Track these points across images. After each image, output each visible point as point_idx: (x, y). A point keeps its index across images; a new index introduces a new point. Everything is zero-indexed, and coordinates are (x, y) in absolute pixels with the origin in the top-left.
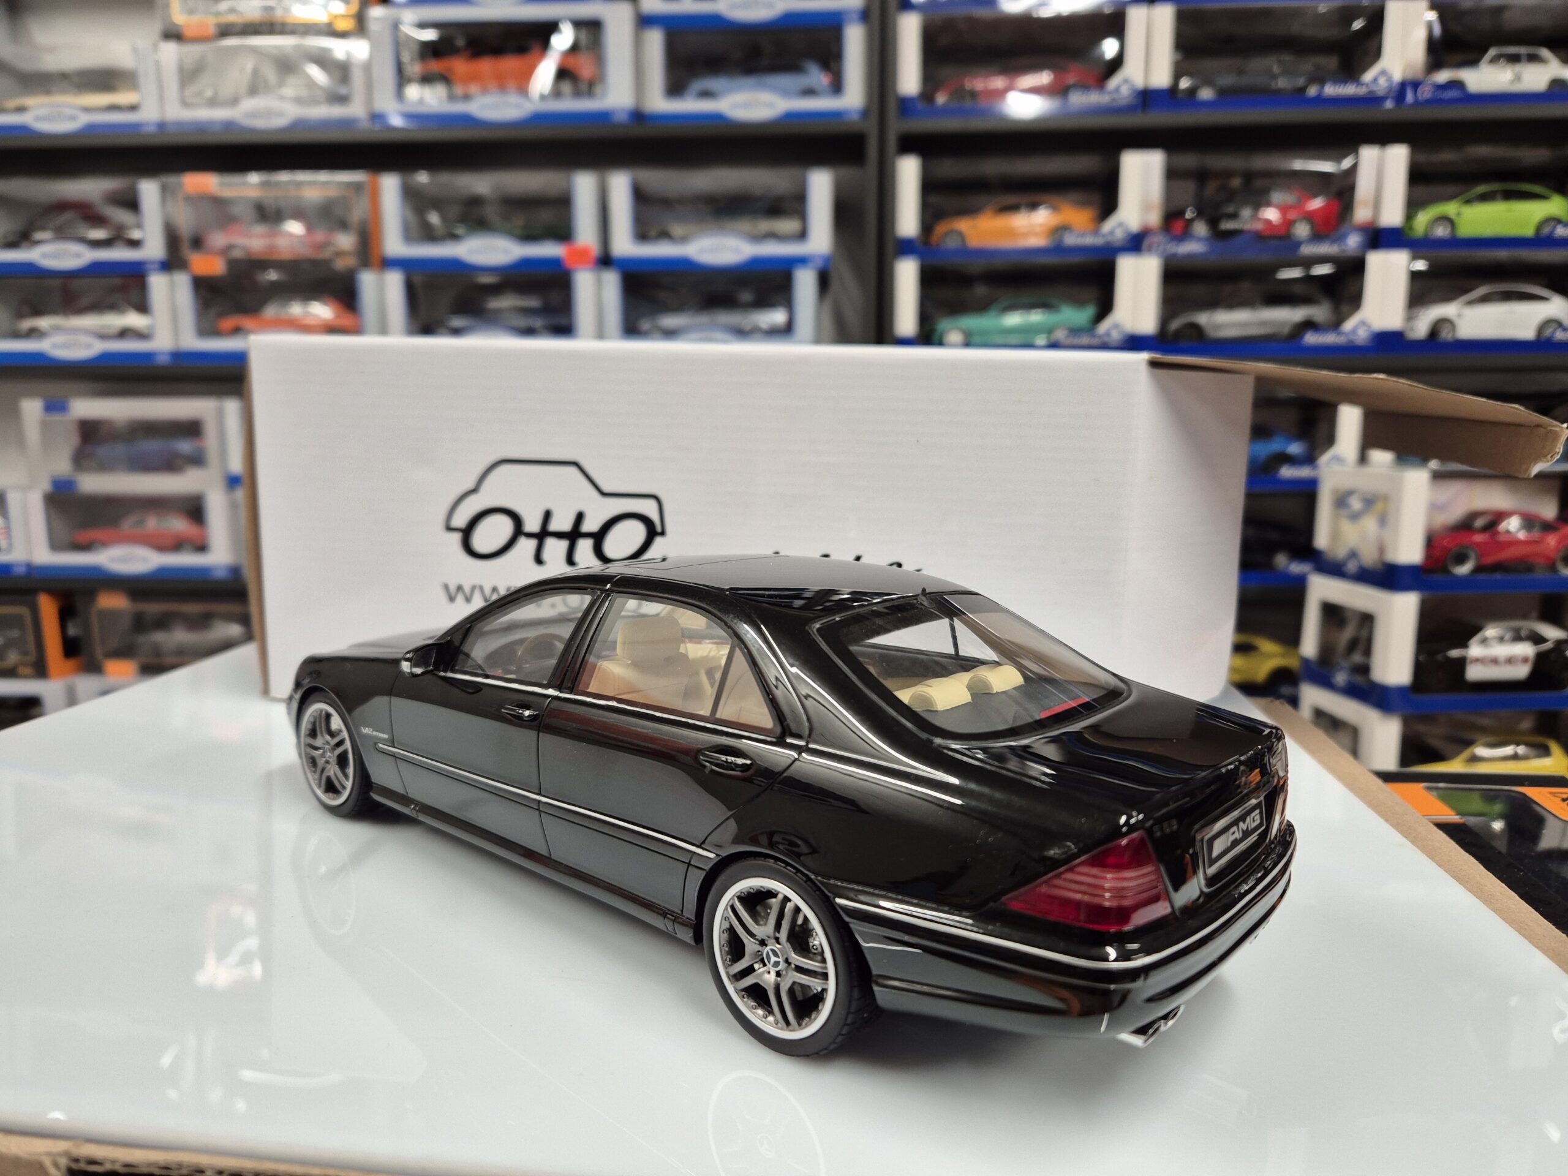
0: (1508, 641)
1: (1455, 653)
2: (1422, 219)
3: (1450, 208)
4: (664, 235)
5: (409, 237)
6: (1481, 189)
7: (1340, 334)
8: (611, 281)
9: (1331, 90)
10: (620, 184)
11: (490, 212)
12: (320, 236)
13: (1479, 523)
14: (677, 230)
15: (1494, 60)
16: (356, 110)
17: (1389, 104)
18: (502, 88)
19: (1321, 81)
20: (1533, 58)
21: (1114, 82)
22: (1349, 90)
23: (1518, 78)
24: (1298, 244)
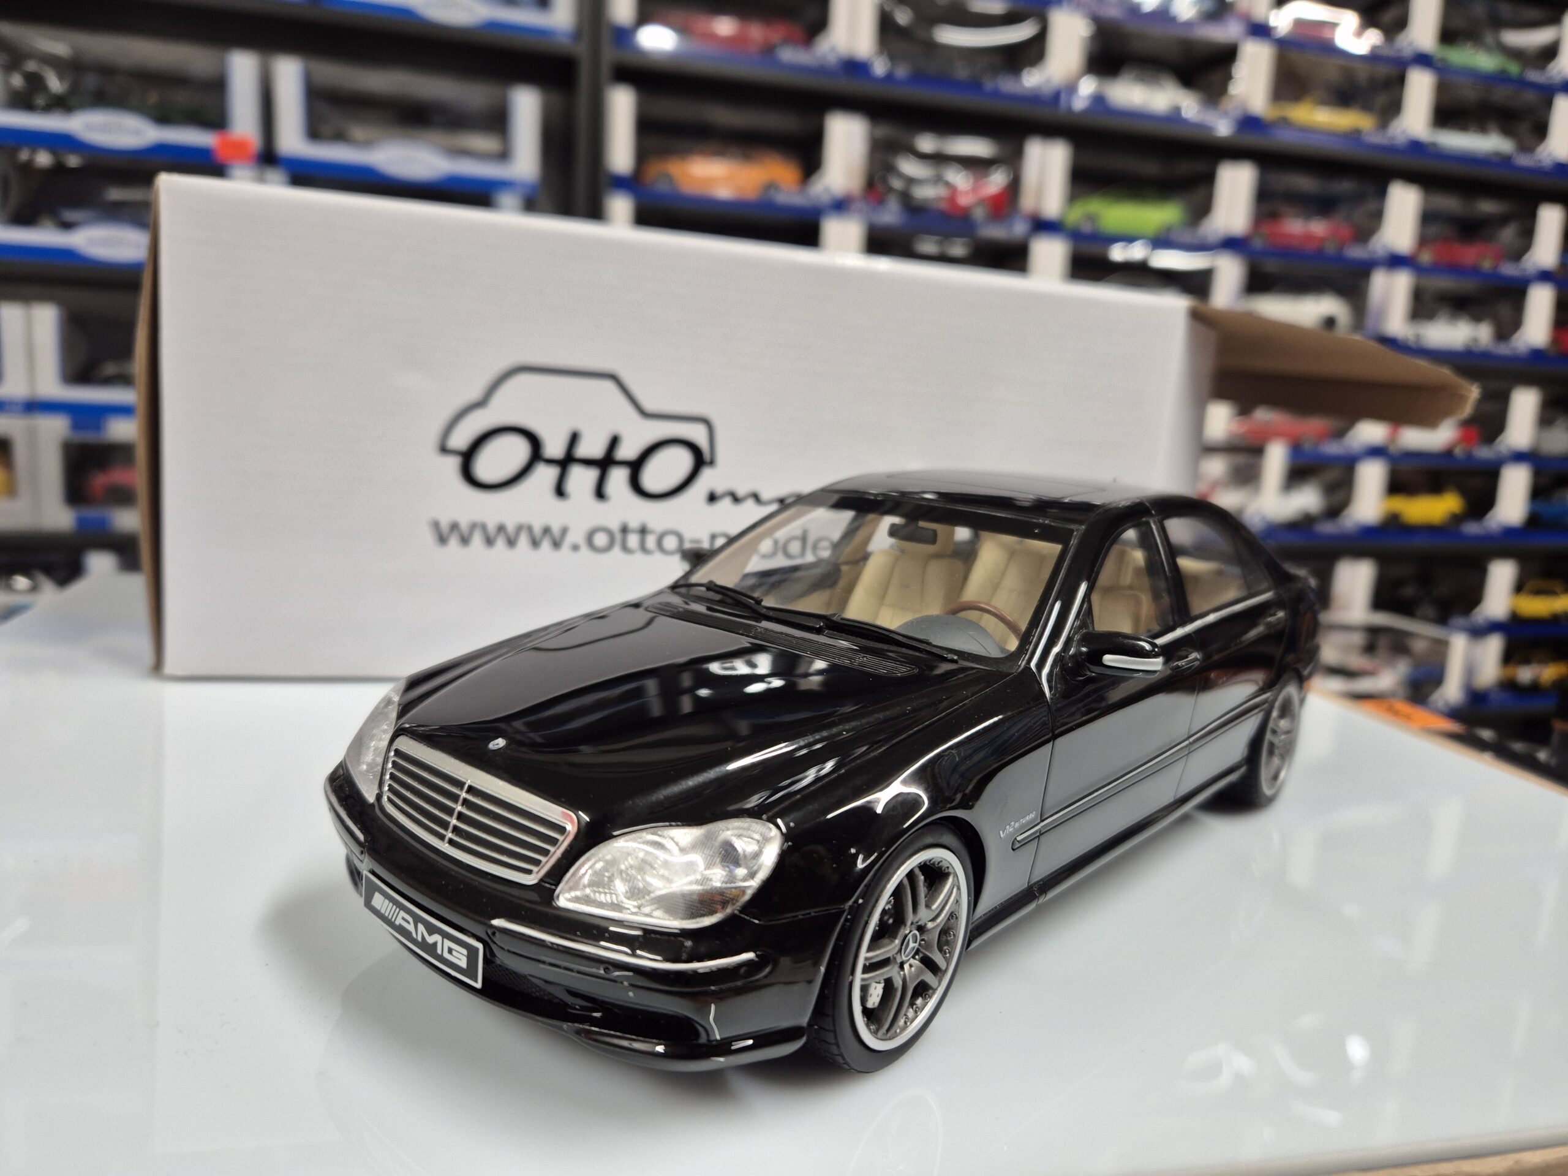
2: (1079, 213)
10: (289, 72)
14: (358, 132)
21: (821, 46)
24: (976, 225)
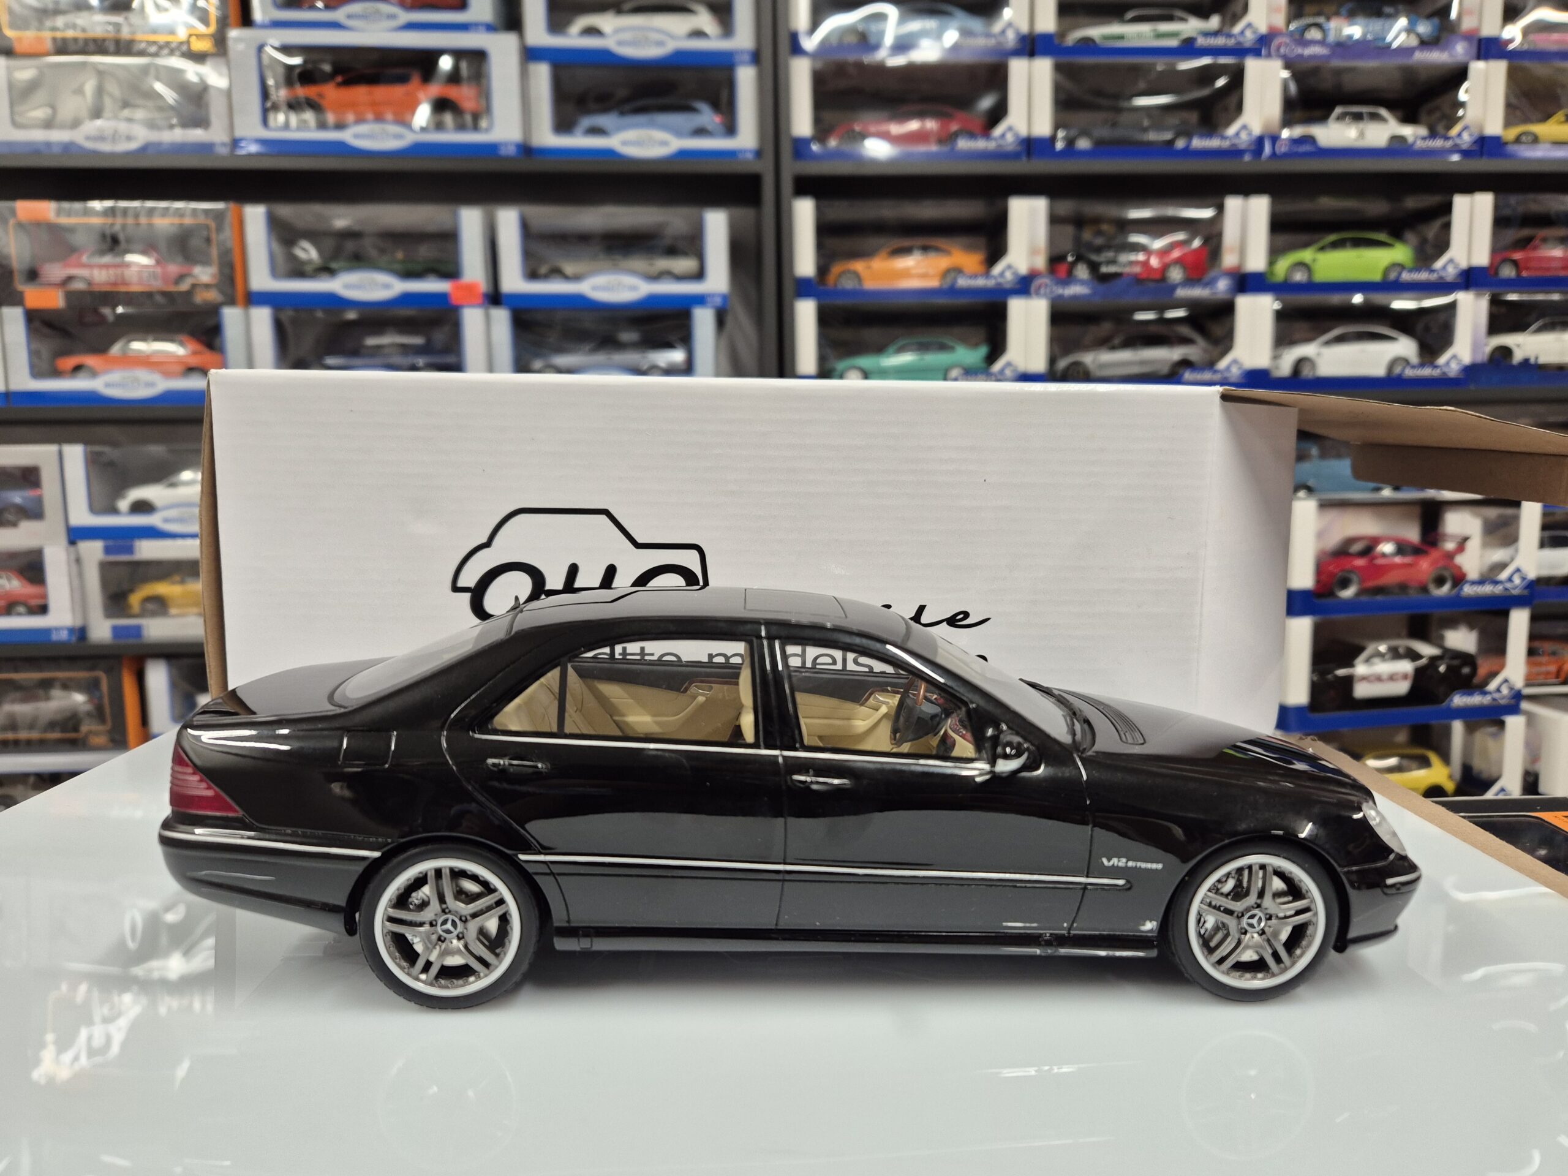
0: (1388, 659)
1: (1341, 672)
2: (1282, 266)
3: (1306, 255)
4: (556, 272)
5: (275, 273)
6: (1332, 237)
7: (1216, 372)
8: (501, 317)
9: (1198, 143)
10: (508, 219)
11: (368, 246)
12: (174, 269)
13: (1356, 548)
14: (569, 268)
15: (1341, 118)
16: (215, 134)
17: (1247, 158)
18: (379, 118)
19: (1189, 135)
20: (1375, 117)
21: (998, 131)
22: (1214, 143)
23: (1362, 135)
24: (1174, 287)
